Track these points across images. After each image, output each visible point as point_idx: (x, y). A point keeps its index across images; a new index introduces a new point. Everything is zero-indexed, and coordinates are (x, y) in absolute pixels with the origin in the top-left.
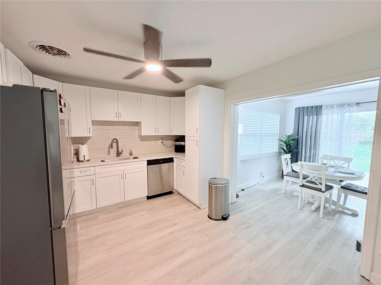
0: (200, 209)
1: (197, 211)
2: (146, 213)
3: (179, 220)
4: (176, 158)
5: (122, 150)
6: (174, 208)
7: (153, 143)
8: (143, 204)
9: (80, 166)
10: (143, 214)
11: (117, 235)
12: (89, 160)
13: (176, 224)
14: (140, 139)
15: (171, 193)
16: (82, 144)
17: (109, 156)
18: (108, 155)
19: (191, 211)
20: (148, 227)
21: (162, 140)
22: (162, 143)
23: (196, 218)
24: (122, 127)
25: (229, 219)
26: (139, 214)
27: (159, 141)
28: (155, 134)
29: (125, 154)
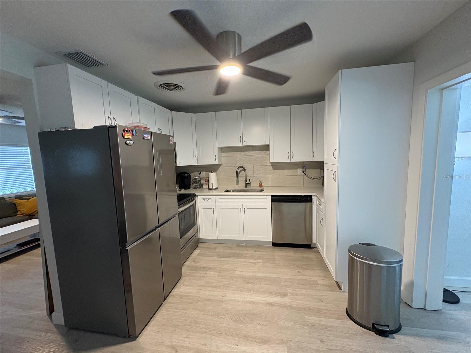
0: (340, 289)
1: (331, 291)
2: (260, 263)
3: (294, 292)
4: (314, 196)
5: (250, 180)
6: (298, 270)
7: (289, 172)
8: (264, 251)
9: (209, 194)
10: (256, 263)
11: (217, 276)
12: (216, 189)
13: (285, 295)
14: (273, 168)
15: (308, 246)
16: (211, 172)
17: (238, 186)
18: (237, 184)
19: (321, 285)
20: (250, 281)
21: (303, 168)
22: (303, 172)
23: (322, 301)
24: (250, 153)
25: (394, 338)
26: (251, 261)
27: (299, 170)
28: (289, 161)
29: (254, 185)
